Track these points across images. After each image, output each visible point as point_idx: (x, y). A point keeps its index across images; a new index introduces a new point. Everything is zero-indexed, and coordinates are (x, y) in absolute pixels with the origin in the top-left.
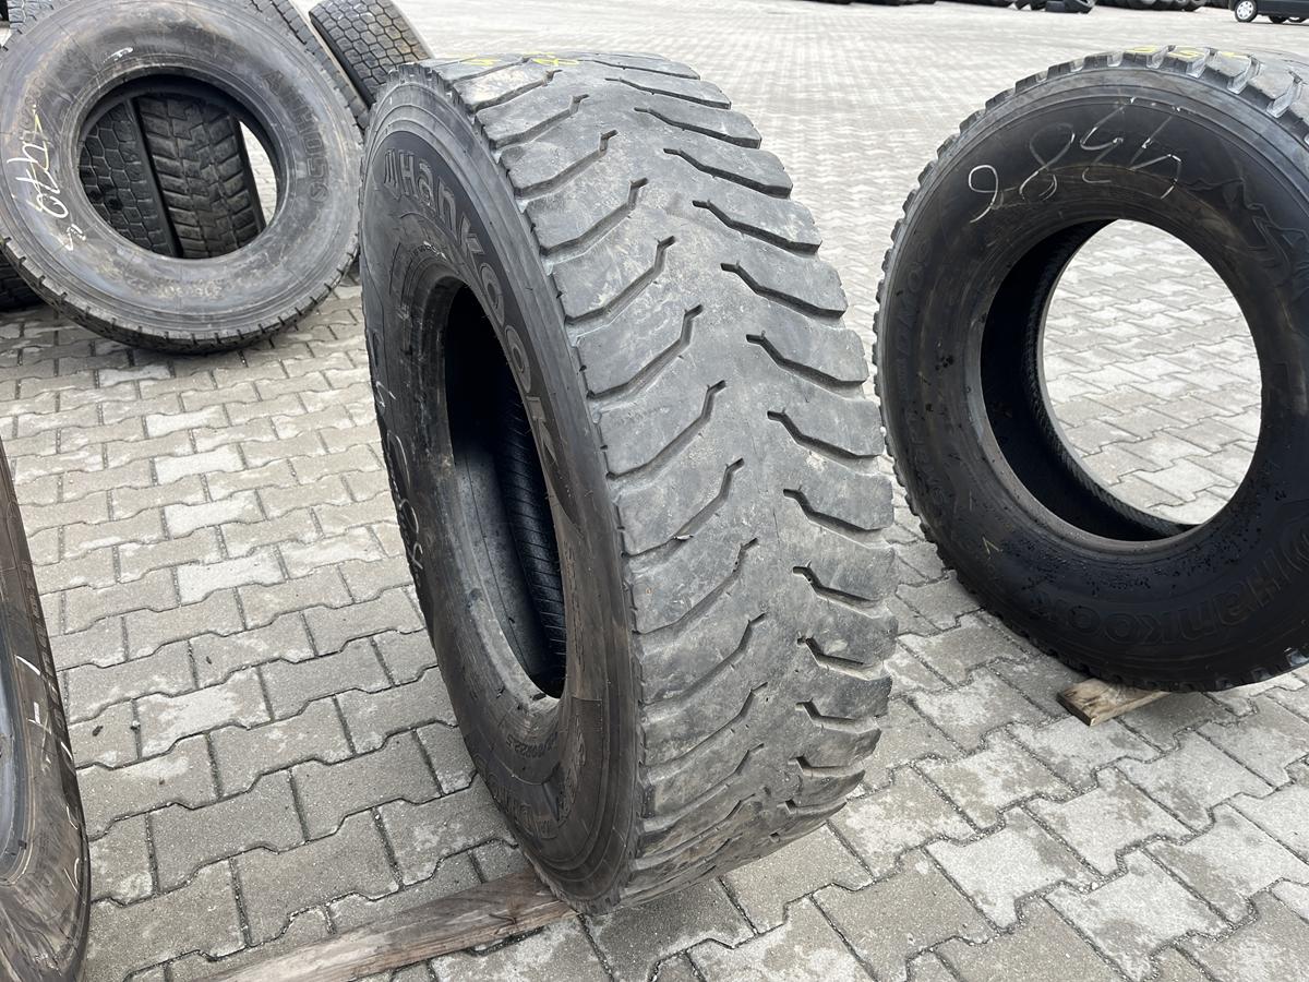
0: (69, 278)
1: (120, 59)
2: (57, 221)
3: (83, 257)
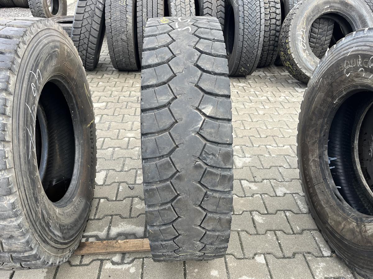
0: (303, 64)
1: (326, 8)
2: (304, 49)
3: (307, 59)
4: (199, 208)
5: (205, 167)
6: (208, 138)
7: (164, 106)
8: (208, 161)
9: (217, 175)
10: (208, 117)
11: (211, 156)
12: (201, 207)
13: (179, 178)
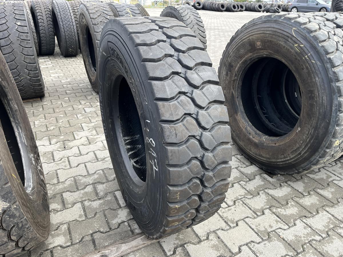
4: (21, 54)
5: (20, 40)
6: (20, 31)
7: (4, 24)
8: (21, 38)
9: (25, 42)
10: (19, 26)
11: (22, 36)
12: (22, 53)
13: (13, 44)
